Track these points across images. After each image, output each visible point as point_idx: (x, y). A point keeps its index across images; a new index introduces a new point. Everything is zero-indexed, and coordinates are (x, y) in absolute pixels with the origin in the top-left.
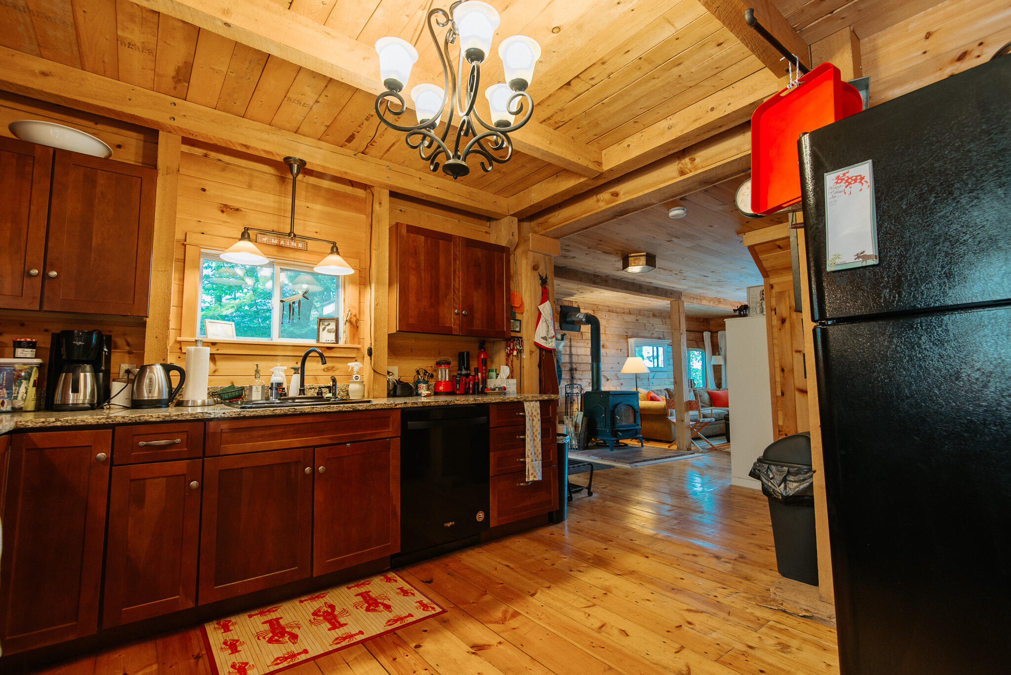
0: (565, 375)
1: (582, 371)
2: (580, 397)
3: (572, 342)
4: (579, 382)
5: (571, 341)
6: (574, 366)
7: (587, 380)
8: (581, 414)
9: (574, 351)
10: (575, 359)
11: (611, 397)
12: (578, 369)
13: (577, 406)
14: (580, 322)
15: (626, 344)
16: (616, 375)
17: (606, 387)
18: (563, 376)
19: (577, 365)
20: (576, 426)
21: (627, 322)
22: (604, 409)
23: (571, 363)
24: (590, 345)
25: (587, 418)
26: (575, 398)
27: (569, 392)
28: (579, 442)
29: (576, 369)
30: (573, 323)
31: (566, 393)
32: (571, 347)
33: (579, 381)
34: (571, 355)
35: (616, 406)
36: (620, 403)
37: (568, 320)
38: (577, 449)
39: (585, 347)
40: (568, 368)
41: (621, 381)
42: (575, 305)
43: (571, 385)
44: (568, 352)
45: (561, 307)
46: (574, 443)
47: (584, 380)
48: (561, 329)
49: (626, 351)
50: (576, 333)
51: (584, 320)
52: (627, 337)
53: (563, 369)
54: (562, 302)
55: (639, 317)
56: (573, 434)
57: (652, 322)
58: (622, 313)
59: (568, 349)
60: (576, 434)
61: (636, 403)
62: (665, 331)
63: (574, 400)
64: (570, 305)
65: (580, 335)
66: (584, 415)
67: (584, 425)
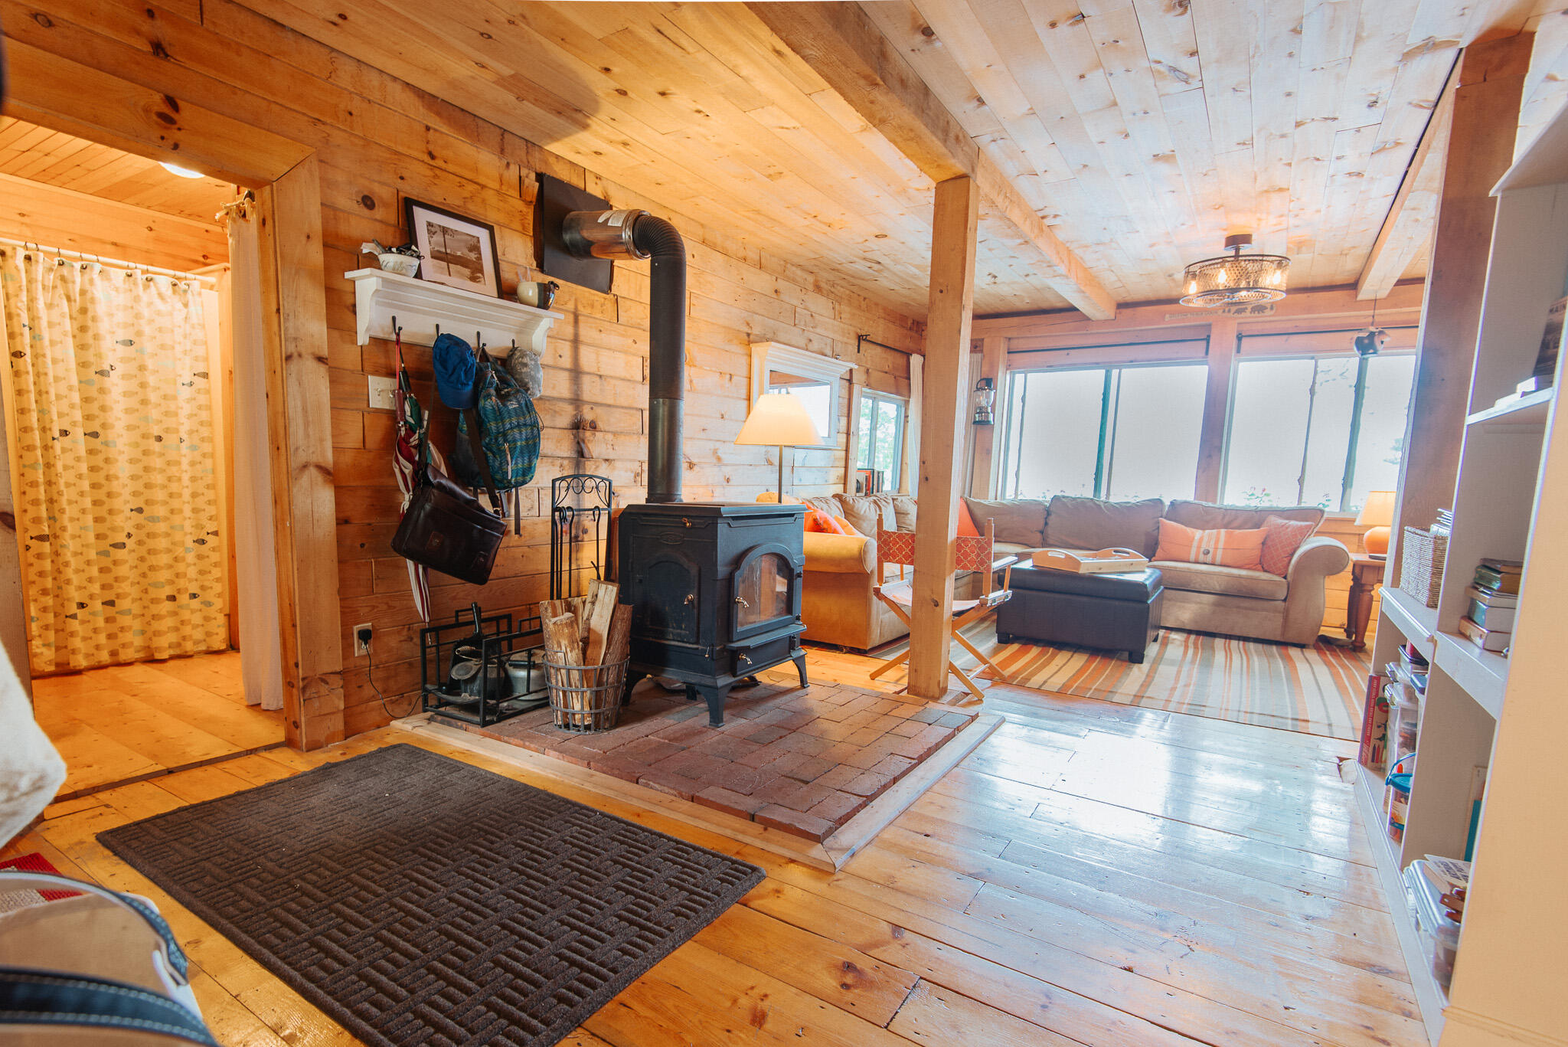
0: (554, 444)
1: (615, 434)
2: (604, 520)
3: (581, 325)
4: (603, 471)
5: (576, 321)
6: (588, 415)
7: (629, 465)
8: (609, 594)
9: (588, 359)
10: (590, 390)
11: (722, 528)
12: (600, 425)
13: (592, 552)
14: (612, 245)
15: (744, 360)
16: (715, 452)
17: (691, 490)
18: (546, 446)
19: (599, 410)
20: (587, 643)
21: (752, 292)
22: (694, 570)
23: (577, 401)
24: (645, 348)
25: (629, 607)
26: (588, 522)
27: (565, 504)
28: (597, 701)
29: (594, 426)
30: (584, 250)
31: (555, 509)
32: (576, 342)
33: (604, 465)
34: (576, 373)
35: (738, 561)
36: (751, 549)
37: (567, 237)
38: (587, 728)
39: (626, 352)
40: (565, 419)
41: (727, 471)
42: (594, 189)
43: (577, 478)
44: (567, 362)
45: (540, 177)
46: (577, 707)
47: (618, 464)
48: (541, 267)
49: (745, 381)
50: (598, 296)
51: (627, 235)
52: (749, 340)
53: (544, 419)
54: (546, 162)
55: (782, 284)
56: (575, 675)
57: (813, 308)
58: (739, 259)
59: (566, 349)
60: (584, 674)
61: (795, 546)
62: (837, 337)
63: (585, 531)
64: (576, 181)
65: (610, 306)
66: (621, 599)
67: (617, 637)
